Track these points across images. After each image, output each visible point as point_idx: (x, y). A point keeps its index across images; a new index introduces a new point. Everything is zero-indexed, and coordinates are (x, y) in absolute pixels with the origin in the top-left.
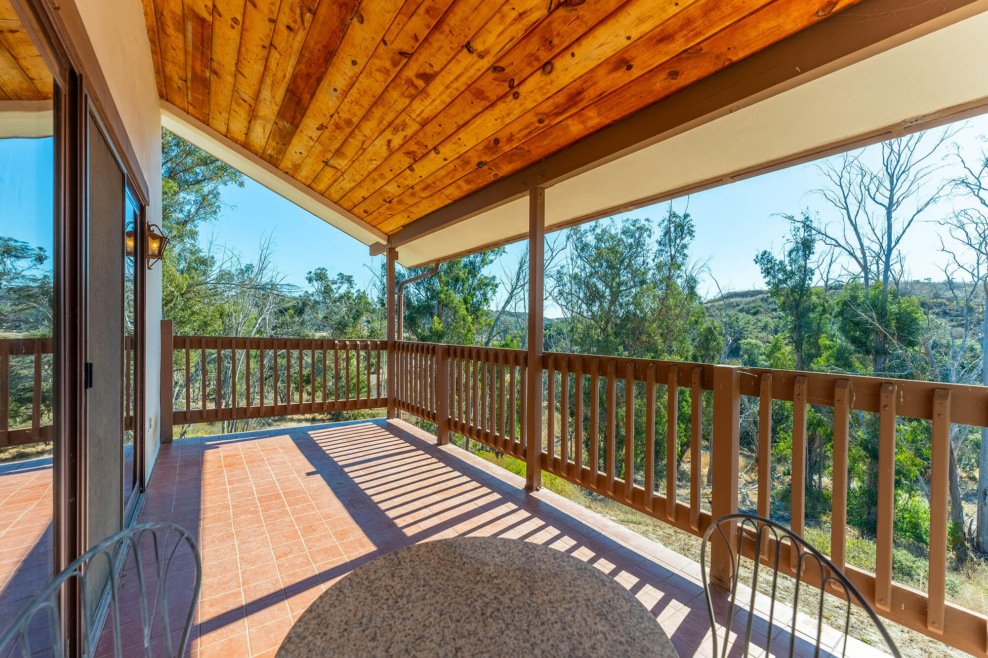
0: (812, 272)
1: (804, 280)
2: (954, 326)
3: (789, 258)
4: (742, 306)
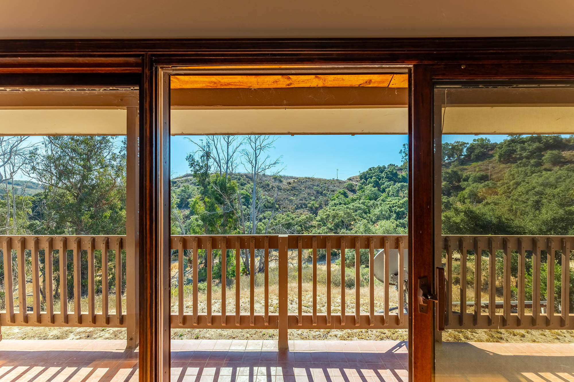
0: (210, 167)
1: (207, 170)
2: (264, 191)
3: (201, 160)
4: (192, 181)
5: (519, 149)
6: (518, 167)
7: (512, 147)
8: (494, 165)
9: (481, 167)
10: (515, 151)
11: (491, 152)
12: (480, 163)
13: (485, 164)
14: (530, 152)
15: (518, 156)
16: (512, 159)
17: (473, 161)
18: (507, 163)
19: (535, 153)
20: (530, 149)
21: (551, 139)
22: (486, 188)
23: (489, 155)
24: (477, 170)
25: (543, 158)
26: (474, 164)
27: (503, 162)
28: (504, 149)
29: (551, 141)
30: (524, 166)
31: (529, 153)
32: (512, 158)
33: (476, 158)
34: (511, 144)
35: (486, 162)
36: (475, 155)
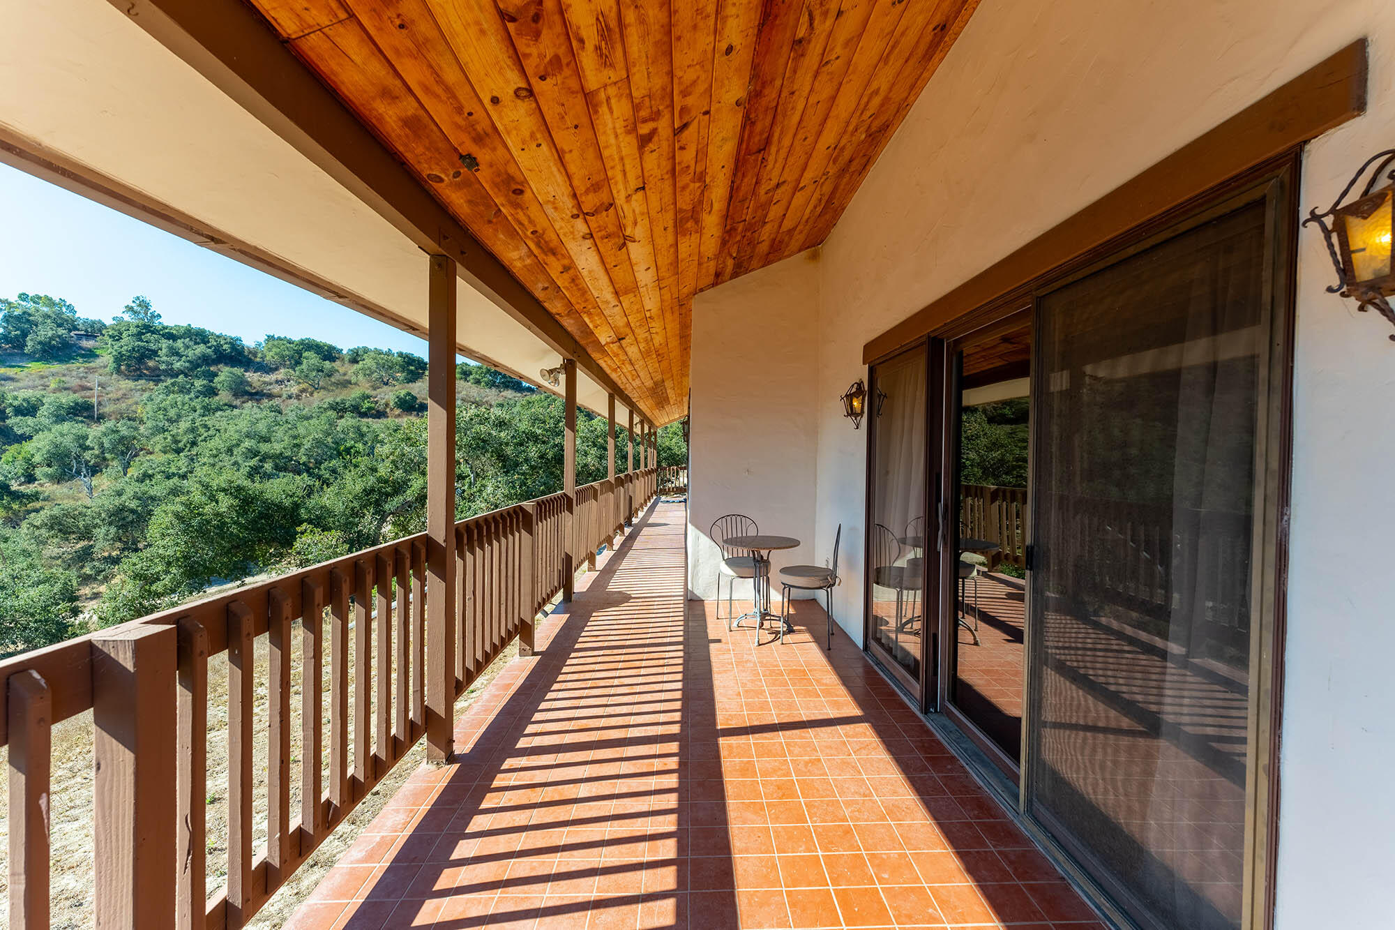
5: (164, 351)
6: (168, 392)
7: (147, 342)
8: (103, 379)
9: (64, 379)
10: (155, 353)
11: (87, 344)
12: (56, 367)
13: (74, 373)
14: (189, 361)
15: (163, 367)
16: (147, 370)
17: (32, 357)
18: (137, 380)
19: (199, 366)
20: (190, 355)
21: (226, 343)
22: (110, 437)
23: (81, 348)
24: (53, 386)
25: (216, 380)
26: (35, 367)
27: (125, 375)
28: (127, 343)
29: (225, 347)
30: (181, 391)
31: (187, 364)
32: (148, 368)
33: (44, 351)
34: (144, 334)
35: (77, 366)
36: (40, 343)
